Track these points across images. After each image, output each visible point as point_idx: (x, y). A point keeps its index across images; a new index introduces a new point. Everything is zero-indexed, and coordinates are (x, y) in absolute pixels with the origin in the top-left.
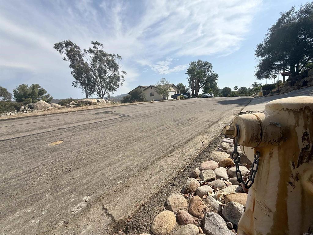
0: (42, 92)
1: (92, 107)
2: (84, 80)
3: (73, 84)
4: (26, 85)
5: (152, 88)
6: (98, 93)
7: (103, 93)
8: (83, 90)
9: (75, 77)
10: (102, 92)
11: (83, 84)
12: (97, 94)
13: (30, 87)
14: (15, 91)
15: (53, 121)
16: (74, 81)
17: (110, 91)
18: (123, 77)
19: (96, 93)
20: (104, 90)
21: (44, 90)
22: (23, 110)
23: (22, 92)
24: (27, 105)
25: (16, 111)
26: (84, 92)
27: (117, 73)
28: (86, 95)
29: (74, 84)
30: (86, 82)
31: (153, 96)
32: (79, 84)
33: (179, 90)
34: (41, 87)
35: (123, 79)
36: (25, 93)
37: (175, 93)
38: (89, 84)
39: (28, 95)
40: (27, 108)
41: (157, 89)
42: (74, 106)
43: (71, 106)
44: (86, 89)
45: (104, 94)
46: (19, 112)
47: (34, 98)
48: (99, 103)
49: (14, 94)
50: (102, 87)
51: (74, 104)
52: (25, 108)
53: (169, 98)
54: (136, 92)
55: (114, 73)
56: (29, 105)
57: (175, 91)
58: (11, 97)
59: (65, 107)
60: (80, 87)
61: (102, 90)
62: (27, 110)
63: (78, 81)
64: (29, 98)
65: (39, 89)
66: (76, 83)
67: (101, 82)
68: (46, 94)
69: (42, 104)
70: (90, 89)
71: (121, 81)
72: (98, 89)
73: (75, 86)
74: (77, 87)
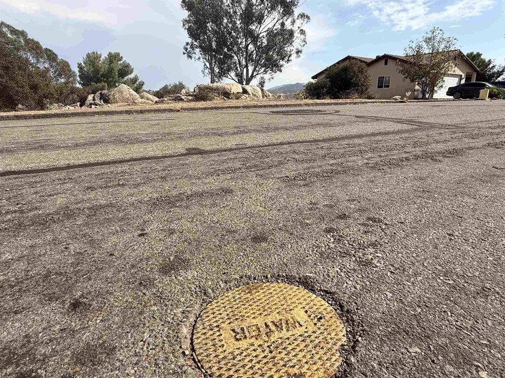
0: (125, 71)
1: (233, 102)
2: (210, 41)
3: (185, 51)
4: (99, 53)
5: (386, 64)
6: (237, 75)
7: (250, 75)
8: (205, 65)
9: (192, 33)
10: (247, 71)
11: (206, 49)
12: (234, 77)
13: (106, 57)
14: (80, 66)
15: (154, 123)
16: (187, 44)
17: (265, 71)
18: (302, 32)
19: (233, 74)
20: (251, 68)
21: (128, 66)
22: (91, 104)
23: (92, 69)
24: (98, 94)
25: (78, 104)
26: (207, 71)
27: (290, 20)
28: (211, 79)
29: (186, 49)
30: (214, 45)
31: (388, 86)
32: (197, 50)
33: (475, 70)
34: (124, 59)
35: (302, 37)
36: (97, 71)
37: (461, 79)
38: (219, 50)
39: (102, 76)
40: (98, 101)
41: (407, 66)
42: (190, 98)
43: (183, 97)
44: (211, 64)
45: (252, 76)
46: (83, 107)
47: (111, 82)
48: (247, 96)
49: (79, 72)
50: (249, 58)
51: (189, 95)
52: (94, 100)
53: (441, 93)
54: (345, 70)
55: (281, 21)
56: (101, 94)
57: (461, 73)
58: (75, 80)
59: (170, 100)
60: (199, 58)
61: (247, 66)
62: (96, 105)
63: (196, 43)
64: (103, 83)
65: (120, 64)
66: (192, 47)
67: (247, 46)
68: (132, 76)
69: (125, 93)
70: (221, 63)
71: (297, 42)
72: (238, 66)
73: (189, 56)
74: (193, 58)
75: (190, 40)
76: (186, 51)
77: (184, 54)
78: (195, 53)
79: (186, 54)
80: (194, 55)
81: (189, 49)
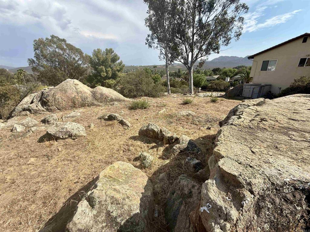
8: (161, 52)
9: (152, 28)
22: (24, 110)
24: (39, 93)
26: (162, 56)
29: (148, 40)
32: (156, 41)
40: (34, 105)
47: (108, 65)
52: (32, 101)
56: (42, 92)
60: (157, 47)
63: (155, 35)
65: (113, 55)
66: (152, 38)
73: (150, 45)
74: (153, 47)
75: (150, 33)
76: (148, 41)
77: (146, 44)
78: (154, 43)
79: (147, 44)
80: (153, 44)
81: (150, 40)
